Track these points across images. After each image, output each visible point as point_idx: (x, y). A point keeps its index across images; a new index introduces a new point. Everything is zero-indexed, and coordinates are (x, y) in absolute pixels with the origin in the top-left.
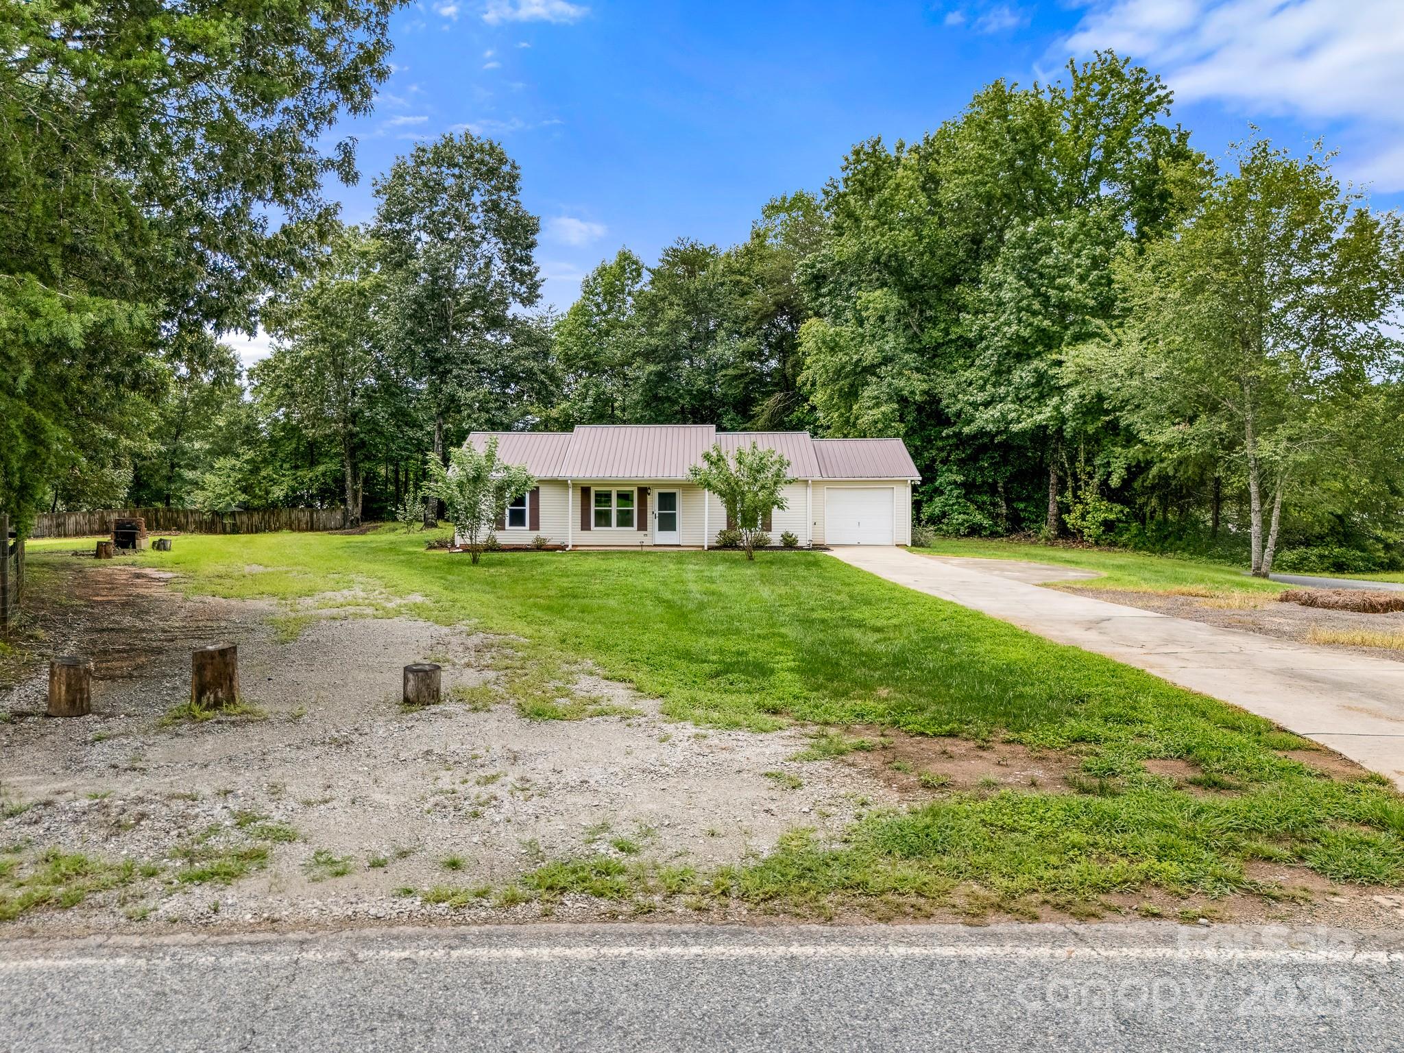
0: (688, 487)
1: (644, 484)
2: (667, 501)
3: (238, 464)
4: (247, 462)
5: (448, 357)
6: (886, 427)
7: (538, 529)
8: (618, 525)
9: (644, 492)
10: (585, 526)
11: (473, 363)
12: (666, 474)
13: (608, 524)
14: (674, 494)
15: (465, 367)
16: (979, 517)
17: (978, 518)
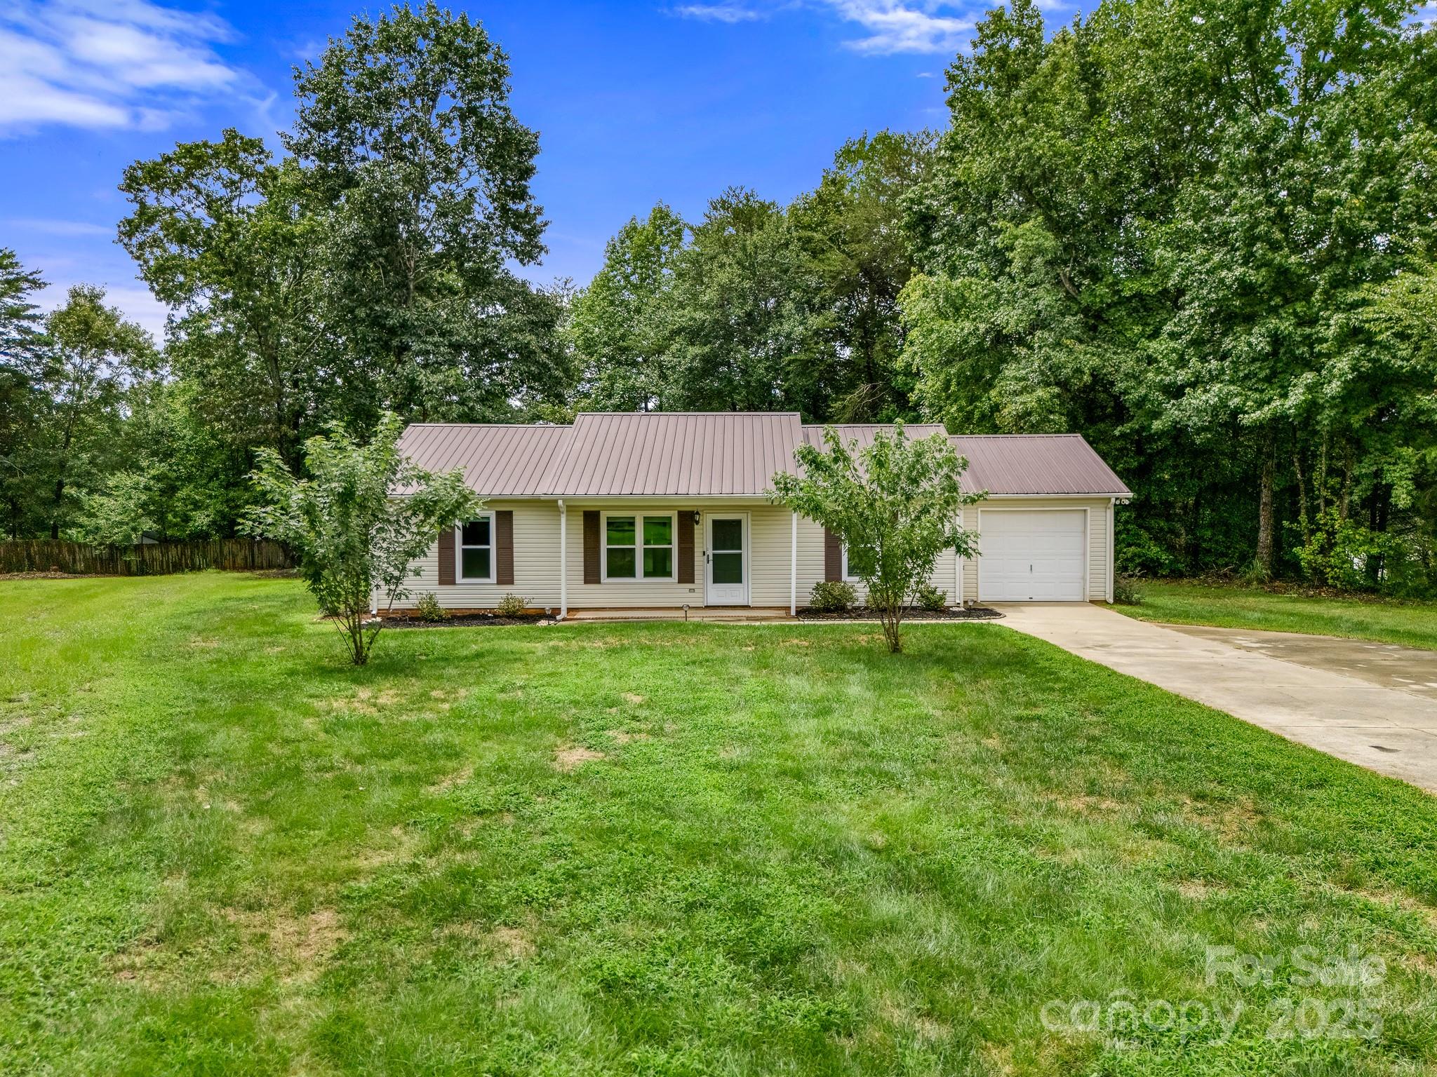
0: (766, 510)
1: (687, 505)
2: (728, 533)
3: (143, 481)
4: (157, 478)
5: (404, 326)
6: (1045, 420)
7: (511, 582)
8: (647, 574)
9: (688, 519)
10: (591, 576)
11: (442, 335)
12: (727, 489)
13: (631, 573)
14: (738, 523)
15: (429, 339)
16: (1155, 549)
17: (1154, 551)
